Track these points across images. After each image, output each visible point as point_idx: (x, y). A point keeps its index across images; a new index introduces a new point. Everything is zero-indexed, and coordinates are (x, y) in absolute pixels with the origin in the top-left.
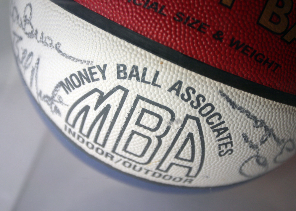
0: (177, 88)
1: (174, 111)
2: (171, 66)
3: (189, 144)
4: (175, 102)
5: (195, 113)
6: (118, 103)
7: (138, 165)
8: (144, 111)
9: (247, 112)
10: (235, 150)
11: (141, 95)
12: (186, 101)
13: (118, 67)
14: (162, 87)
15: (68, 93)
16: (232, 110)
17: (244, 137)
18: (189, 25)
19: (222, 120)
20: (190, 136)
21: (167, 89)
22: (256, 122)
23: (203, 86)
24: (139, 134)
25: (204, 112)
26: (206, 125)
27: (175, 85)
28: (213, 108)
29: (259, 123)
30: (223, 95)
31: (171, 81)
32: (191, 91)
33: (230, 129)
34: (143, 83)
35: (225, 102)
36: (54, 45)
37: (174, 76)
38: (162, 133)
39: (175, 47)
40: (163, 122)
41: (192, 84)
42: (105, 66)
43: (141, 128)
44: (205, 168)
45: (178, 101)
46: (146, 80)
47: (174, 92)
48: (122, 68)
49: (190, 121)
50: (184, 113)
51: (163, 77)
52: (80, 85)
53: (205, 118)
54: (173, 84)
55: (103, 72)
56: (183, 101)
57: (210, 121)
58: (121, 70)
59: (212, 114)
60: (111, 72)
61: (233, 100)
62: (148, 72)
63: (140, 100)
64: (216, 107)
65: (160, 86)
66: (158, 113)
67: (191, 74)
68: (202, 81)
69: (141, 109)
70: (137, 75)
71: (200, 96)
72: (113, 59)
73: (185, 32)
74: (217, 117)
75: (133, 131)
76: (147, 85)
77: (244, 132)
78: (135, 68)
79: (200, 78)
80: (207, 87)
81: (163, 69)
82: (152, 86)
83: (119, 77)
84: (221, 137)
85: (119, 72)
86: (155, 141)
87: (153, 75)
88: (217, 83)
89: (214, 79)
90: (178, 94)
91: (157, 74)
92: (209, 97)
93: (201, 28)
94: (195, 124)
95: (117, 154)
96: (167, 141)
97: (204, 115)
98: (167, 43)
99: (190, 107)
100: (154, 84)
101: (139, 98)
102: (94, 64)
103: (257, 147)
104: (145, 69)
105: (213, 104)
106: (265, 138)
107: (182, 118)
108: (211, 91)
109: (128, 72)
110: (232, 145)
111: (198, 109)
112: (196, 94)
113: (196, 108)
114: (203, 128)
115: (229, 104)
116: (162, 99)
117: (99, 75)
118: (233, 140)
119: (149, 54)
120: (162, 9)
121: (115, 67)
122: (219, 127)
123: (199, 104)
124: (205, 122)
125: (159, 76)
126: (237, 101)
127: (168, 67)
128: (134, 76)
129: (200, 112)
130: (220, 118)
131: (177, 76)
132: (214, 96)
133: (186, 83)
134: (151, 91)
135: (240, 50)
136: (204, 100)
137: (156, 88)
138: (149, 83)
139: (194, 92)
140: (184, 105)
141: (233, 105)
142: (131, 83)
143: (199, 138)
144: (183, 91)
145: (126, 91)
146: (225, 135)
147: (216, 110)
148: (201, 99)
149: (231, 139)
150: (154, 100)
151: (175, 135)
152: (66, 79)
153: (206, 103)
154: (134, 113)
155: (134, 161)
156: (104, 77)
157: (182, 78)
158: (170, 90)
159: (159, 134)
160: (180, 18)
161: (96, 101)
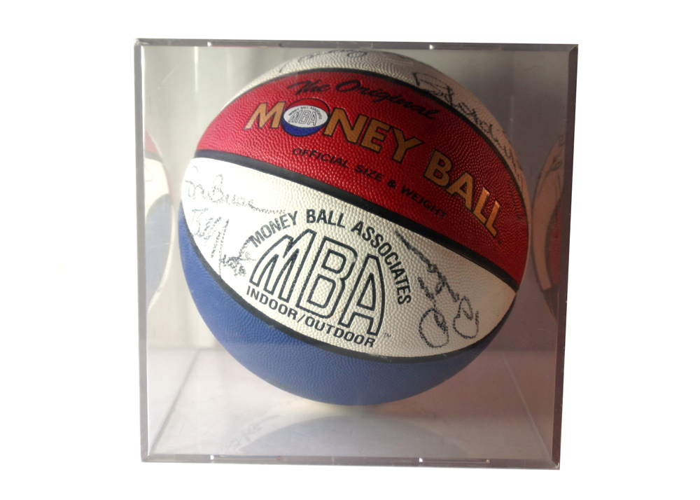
0: (358, 228)
1: (356, 250)
2: (353, 209)
3: (370, 287)
4: (357, 241)
5: (375, 252)
6: (306, 247)
7: (321, 319)
8: (330, 251)
9: (420, 253)
10: (412, 297)
11: (327, 236)
12: (367, 240)
13: (308, 211)
14: (346, 227)
15: (257, 246)
16: (407, 250)
17: (419, 281)
18: (368, 175)
19: (398, 260)
20: (371, 277)
21: (350, 229)
22: (429, 265)
23: (381, 226)
24: (325, 278)
25: (383, 251)
26: (385, 265)
27: (357, 225)
28: (390, 248)
29: (432, 268)
30: (399, 235)
31: (354, 221)
32: (371, 231)
33: (406, 270)
34: (329, 225)
35: (400, 242)
36: (247, 203)
37: (356, 217)
38: (346, 275)
39: (357, 193)
40: (347, 262)
41: (372, 224)
42: (296, 213)
43: (326, 271)
44: (385, 320)
45: (360, 241)
46: (332, 221)
47: (356, 232)
48: (311, 213)
49: (371, 260)
50: (365, 252)
51: (347, 218)
52: (270, 235)
53: (384, 257)
54: (355, 224)
55: (293, 218)
56: (365, 241)
57: (388, 261)
58: (310, 214)
59: (389, 253)
60: (301, 218)
61: (407, 240)
62: (334, 214)
63: (327, 241)
64: (393, 246)
65: (344, 227)
66: (342, 253)
67: (370, 216)
68: (380, 222)
69: (327, 251)
70: (324, 219)
71: (378, 235)
72: (303, 205)
73: (364, 181)
74: (394, 257)
75: (318, 275)
76: (333, 227)
77: (420, 276)
78: (323, 212)
79: (378, 219)
80: (385, 227)
81: (347, 212)
82: (337, 227)
83: (308, 221)
84: (399, 279)
85: (308, 216)
86: (339, 284)
87: (338, 217)
88: (393, 224)
89: (390, 220)
90: (359, 234)
91: (341, 216)
92: (386, 237)
93: (378, 177)
94: (376, 263)
95: (301, 308)
96: (350, 283)
97: (383, 255)
98: (350, 190)
99: (370, 246)
100: (339, 225)
101: (326, 239)
102: (286, 213)
103: (433, 298)
104: (331, 213)
105: (390, 243)
106: (439, 286)
107: (363, 258)
108: (388, 231)
109: (317, 215)
110: (410, 291)
111: (378, 248)
112: (375, 234)
113: (375, 247)
114: (382, 268)
115: (404, 245)
116: (346, 239)
117: (290, 222)
118: (410, 284)
119: (334, 199)
120: (345, 163)
121: (305, 213)
122: (397, 268)
123: (378, 244)
124: (384, 261)
125: (344, 218)
126: (410, 242)
127: (351, 209)
128: (322, 219)
129: (379, 251)
130: (397, 258)
131: (359, 217)
132: (390, 236)
133: (366, 223)
134: (336, 231)
135: (411, 196)
136: (382, 240)
137: (340, 229)
138: (334, 224)
139: (373, 232)
140: (365, 244)
141: (408, 245)
142: (318, 226)
143: (379, 279)
144: (364, 230)
145: (314, 234)
146: (402, 277)
147: (393, 250)
148: (380, 238)
149: (408, 283)
150: (339, 240)
151: (357, 276)
152: (257, 233)
153: (384, 242)
154: (321, 254)
155: (317, 314)
156: (294, 223)
157: (363, 219)
158: (353, 230)
159: (342, 277)
160: (359, 169)
161: (285, 247)
